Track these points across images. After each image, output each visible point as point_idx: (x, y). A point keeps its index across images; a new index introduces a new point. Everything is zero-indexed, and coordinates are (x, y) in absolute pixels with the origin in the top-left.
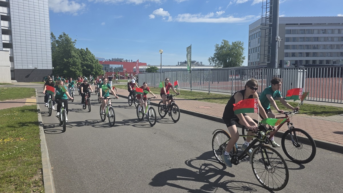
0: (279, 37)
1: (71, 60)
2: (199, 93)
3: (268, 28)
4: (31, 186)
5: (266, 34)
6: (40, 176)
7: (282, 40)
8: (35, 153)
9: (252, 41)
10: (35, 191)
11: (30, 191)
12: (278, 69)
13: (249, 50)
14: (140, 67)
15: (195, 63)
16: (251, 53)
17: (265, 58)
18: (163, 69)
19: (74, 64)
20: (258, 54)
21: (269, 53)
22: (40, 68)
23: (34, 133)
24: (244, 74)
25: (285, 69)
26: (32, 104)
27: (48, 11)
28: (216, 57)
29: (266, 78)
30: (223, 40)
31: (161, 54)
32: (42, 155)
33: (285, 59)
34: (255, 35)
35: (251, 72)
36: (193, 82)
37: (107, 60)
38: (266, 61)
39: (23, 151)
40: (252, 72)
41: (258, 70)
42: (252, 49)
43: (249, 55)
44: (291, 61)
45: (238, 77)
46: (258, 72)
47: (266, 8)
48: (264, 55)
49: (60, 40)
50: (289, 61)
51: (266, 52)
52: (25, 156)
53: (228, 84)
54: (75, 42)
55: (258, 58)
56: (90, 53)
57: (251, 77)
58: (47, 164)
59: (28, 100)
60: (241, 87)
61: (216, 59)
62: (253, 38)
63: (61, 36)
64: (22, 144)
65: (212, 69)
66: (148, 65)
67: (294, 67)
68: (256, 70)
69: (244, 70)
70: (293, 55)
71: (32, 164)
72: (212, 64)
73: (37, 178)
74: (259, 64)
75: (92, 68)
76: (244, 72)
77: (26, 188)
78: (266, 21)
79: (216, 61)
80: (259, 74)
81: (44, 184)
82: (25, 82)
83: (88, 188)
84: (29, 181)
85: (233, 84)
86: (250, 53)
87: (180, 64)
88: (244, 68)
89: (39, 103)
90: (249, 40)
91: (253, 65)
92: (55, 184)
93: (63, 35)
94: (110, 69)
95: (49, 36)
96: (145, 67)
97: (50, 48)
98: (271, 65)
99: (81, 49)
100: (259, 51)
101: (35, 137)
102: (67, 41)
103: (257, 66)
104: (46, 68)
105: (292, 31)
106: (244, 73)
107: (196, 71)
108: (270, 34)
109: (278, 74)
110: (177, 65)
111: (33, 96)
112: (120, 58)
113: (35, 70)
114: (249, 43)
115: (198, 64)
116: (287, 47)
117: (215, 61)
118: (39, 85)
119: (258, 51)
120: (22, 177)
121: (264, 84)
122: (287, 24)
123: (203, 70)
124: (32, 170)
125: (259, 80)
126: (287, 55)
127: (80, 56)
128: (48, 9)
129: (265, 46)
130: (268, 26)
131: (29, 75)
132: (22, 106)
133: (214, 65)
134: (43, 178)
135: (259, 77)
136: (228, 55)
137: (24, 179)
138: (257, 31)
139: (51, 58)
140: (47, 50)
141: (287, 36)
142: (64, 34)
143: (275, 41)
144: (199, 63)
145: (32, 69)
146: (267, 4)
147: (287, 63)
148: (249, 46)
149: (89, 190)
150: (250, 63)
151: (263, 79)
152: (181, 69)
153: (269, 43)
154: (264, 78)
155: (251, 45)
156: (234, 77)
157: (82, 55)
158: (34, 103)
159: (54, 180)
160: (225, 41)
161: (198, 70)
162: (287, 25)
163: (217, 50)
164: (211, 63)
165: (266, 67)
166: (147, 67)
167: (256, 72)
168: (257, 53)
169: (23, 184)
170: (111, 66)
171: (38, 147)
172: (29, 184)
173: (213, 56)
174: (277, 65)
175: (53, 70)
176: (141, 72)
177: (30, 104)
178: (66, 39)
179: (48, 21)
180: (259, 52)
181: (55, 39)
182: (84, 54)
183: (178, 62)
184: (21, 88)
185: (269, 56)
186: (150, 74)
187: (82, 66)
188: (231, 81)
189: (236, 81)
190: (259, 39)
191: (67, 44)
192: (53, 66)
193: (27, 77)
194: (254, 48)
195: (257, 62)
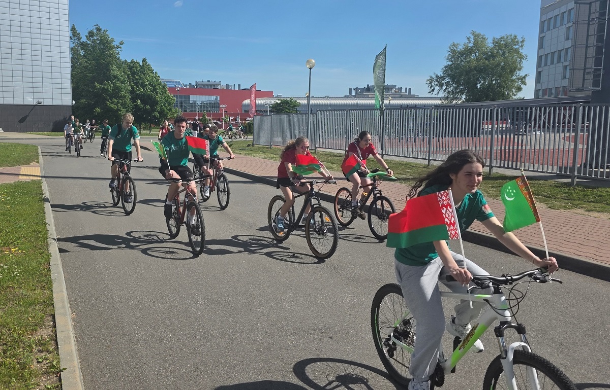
1: (109, 86)
2: (403, 164)
4: (33, 350)
5: (593, 16)
6: (51, 329)
8: (41, 282)
9: (548, 35)
10: (40, 360)
11: (32, 360)
13: (540, 58)
14: (260, 101)
15: (393, 91)
16: (546, 65)
17: (587, 77)
18: (312, 105)
19: (116, 93)
20: (565, 67)
21: (598, 62)
22: (47, 102)
23: (37, 239)
24: (526, 120)
26: (32, 178)
28: (448, 75)
29: (588, 130)
30: (473, 33)
31: (310, 69)
32: (55, 286)
34: (559, 18)
36: (386, 137)
37: (186, 86)
38: (589, 85)
39: (16, 275)
41: (565, 109)
42: (547, 55)
43: (540, 70)
45: (504, 126)
46: (565, 115)
48: (584, 70)
49: (89, 42)
51: (591, 63)
52: (21, 286)
53: (482, 143)
54: (120, 46)
55: (564, 77)
56: (152, 71)
57: (544, 127)
58: (64, 307)
59: (24, 170)
60: (511, 151)
61: (447, 80)
62: (552, 28)
63: (91, 34)
64: (14, 261)
65: (437, 107)
66: (275, 95)
68: (560, 109)
69: (526, 109)
71: (33, 304)
72: (436, 93)
73: (44, 333)
74: (566, 90)
75: (154, 103)
76: (526, 113)
77: (24, 354)
79: (448, 84)
80: (569, 120)
81: (58, 348)
82: (17, 131)
83: (148, 365)
84: (30, 340)
85: (495, 143)
86: (542, 65)
87: (353, 93)
88: (524, 105)
89: (45, 177)
91: (550, 95)
92: (79, 350)
93: (95, 31)
94: (192, 107)
95: (67, 33)
96: (268, 101)
97: (69, 60)
98: (604, 97)
99: (132, 62)
100: (569, 59)
101: (38, 247)
102: (104, 45)
103: (559, 100)
104: (58, 103)
106: (526, 117)
107: (394, 109)
110: (346, 96)
111: (33, 161)
112: (212, 80)
113: (37, 108)
114: (541, 40)
115: (399, 94)
117: (444, 87)
118: (45, 139)
119: (566, 60)
120: (15, 328)
121: (580, 146)
123: (415, 107)
124: (34, 317)
125: (568, 135)
127: (128, 77)
129: (587, 47)
131: (26, 117)
132: (12, 182)
133: (441, 95)
134: (56, 336)
136: (482, 71)
137: (19, 334)
138: (564, 9)
139: (69, 81)
140: (63, 65)
142: (99, 30)
144: (403, 90)
145: (32, 103)
148: (541, 46)
149: (150, 370)
150: (541, 92)
151: (579, 131)
152: (357, 105)
153: (600, 39)
154: (582, 130)
155: (546, 43)
156: (496, 126)
157: (133, 74)
158: (36, 176)
159: (77, 341)
160: (476, 36)
161: (401, 107)
163: (452, 57)
164: (433, 90)
166: (273, 102)
167: (560, 115)
168: (561, 65)
169: (19, 344)
170: (193, 98)
171: (46, 270)
172: (30, 346)
173: (440, 74)
175: (72, 106)
176: (260, 111)
177: (28, 178)
178: (101, 41)
180: (568, 63)
181: (79, 39)
182: (137, 71)
183: (350, 89)
184: (11, 145)
185: (598, 72)
186: (281, 117)
187: (133, 99)
188: (490, 137)
189: (504, 136)
190: (568, 28)
191: (102, 50)
192: (73, 99)
193: (22, 120)
194: (553, 53)
195: (561, 89)
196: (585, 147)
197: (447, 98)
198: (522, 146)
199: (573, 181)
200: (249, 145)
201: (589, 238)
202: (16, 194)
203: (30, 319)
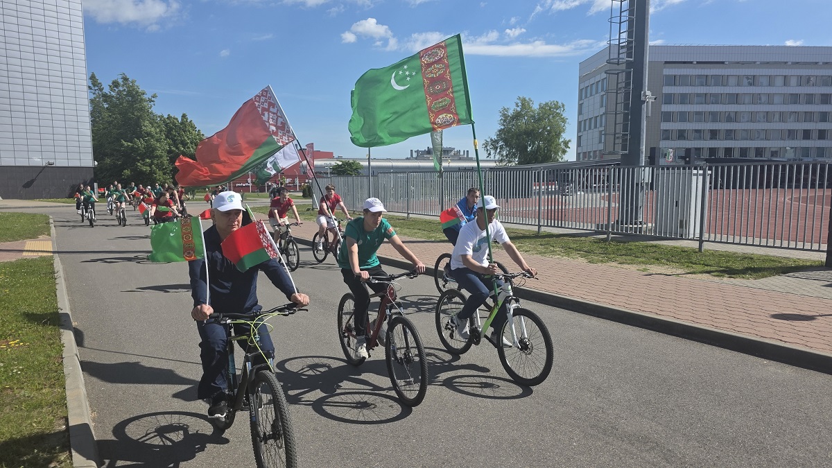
0: (648, 93)
1: (140, 144)
3: (623, 71)
5: (620, 86)
6: (63, 434)
7: (655, 99)
8: (50, 378)
9: (586, 102)
12: (647, 169)
13: (579, 123)
14: (317, 163)
15: (452, 153)
16: (585, 130)
17: (617, 141)
18: (373, 167)
19: (150, 152)
20: (601, 132)
21: (625, 129)
22: (61, 162)
23: (46, 327)
24: (568, 181)
25: (663, 169)
26: (40, 254)
27: (81, 20)
28: (502, 139)
29: (619, 190)
30: (520, 98)
32: (68, 382)
33: (663, 144)
34: (594, 86)
35: (583, 176)
38: (618, 148)
39: (16, 372)
40: (585, 176)
41: (600, 171)
42: (585, 121)
43: (580, 134)
44: (675, 149)
45: (553, 187)
46: (599, 176)
47: (620, 23)
48: (615, 135)
49: (113, 94)
50: (671, 150)
51: (619, 128)
52: (22, 386)
53: (531, 204)
54: (153, 99)
55: (600, 142)
56: (194, 128)
57: (583, 187)
58: (80, 406)
59: (30, 244)
60: (556, 210)
61: (501, 143)
62: (588, 96)
63: (116, 84)
64: (14, 356)
65: (491, 169)
66: (336, 156)
67: (682, 163)
68: (595, 171)
69: (568, 171)
70: (682, 135)
71: (40, 406)
72: (492, 156)
73: (54, 440)
74: (602, 155)
76: (568, 174)
78: (619, 54)
79: (501, 148)
80: (604, 181)
81: (72, 456)
82: (21, 198)
85: (542, 203)
86: (582, 130)
87: (415, 155)
88: (568, 167)
89: (58, 252)
90: (580, 98)
91: (589, 159)
93: (120, 81)
95: (84, 82)
96: (328, 162)
97: (87, 114)
98: (631, 160)
99: (169, 117)
100: (603, 125)
101: (47, 337)
102: (133, 97)
103: (597, 162)
104: (76, 164)
105: (677, 78)
106: (568, 178)
107: (454, 172)
108: (628, 84)
109: (646, 181)
110: (407, 159)
111: (42, 233)
113: (48, 170)
114: (580, 106)
115: (457, 157)
116: (667, 117)
117: (498, 150)
118: (60, 206)
119: (601, 126)
121: (613, 204)
122: (666, 62)
124: (40, 422)
125: (603, 194)
126: (667, 135)
127: (165, 135)
128: (80, 14)
129: (616, 114)
130: (623, 67)
131: (32, 181)
132: (14, 260)
133: (497, 157)
134: (69, 442)
135: (603, 187)
136: (531, 134)
138: (598, 78)
139: (89, 139)
140: (81, 119)
141: (667, 90)
142: (125, 79)
143: (638, 102)
144: (462, 153)
145: (40, 165)
146: (621, 12)
147: (666, 155)
148: (580, 113)
150: (581, 155)
151: (612, 191)
152: (419, 168)
153: (626, 106)
154: (614, 191)
155: (585, 110)
156: (543, 187)
158: (46, 252)
160: (522, 100)
161: (459, 169)
162: (667, 65)
163: (505, 121)
164: (490, 154)
165: (618, 164)
166: (333, 163)
167: (595, 176)
168: (597, 130)
171: (57, 364)
173: (494, 137)
174: (643, 159)
175: (94, 168)
176: (320, 173)
177: (35, 254)
178: (129, 91)
179: (82, 45)
180: (603, 128)
181: (101, 90)
182: (176, 128)
183: (412, 151)
184: (13, 215)
185: (626, 137)
186: (342, 179)
188: (537, 197)
189: (550, 197)
190: (602, 96)
191: (131, 104)
192: (95, 159)
193: (28, 185)
194: (591, 119)
195: (598, 152)
196: (617, 205)
197: (501, 161)
198: (565, 206)
199: (608, 236)
200: (308, 210)
201: (622, 289)
202: (18, 275)
203: (34, 425)
